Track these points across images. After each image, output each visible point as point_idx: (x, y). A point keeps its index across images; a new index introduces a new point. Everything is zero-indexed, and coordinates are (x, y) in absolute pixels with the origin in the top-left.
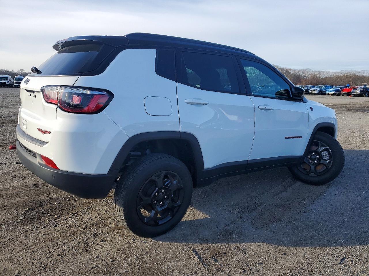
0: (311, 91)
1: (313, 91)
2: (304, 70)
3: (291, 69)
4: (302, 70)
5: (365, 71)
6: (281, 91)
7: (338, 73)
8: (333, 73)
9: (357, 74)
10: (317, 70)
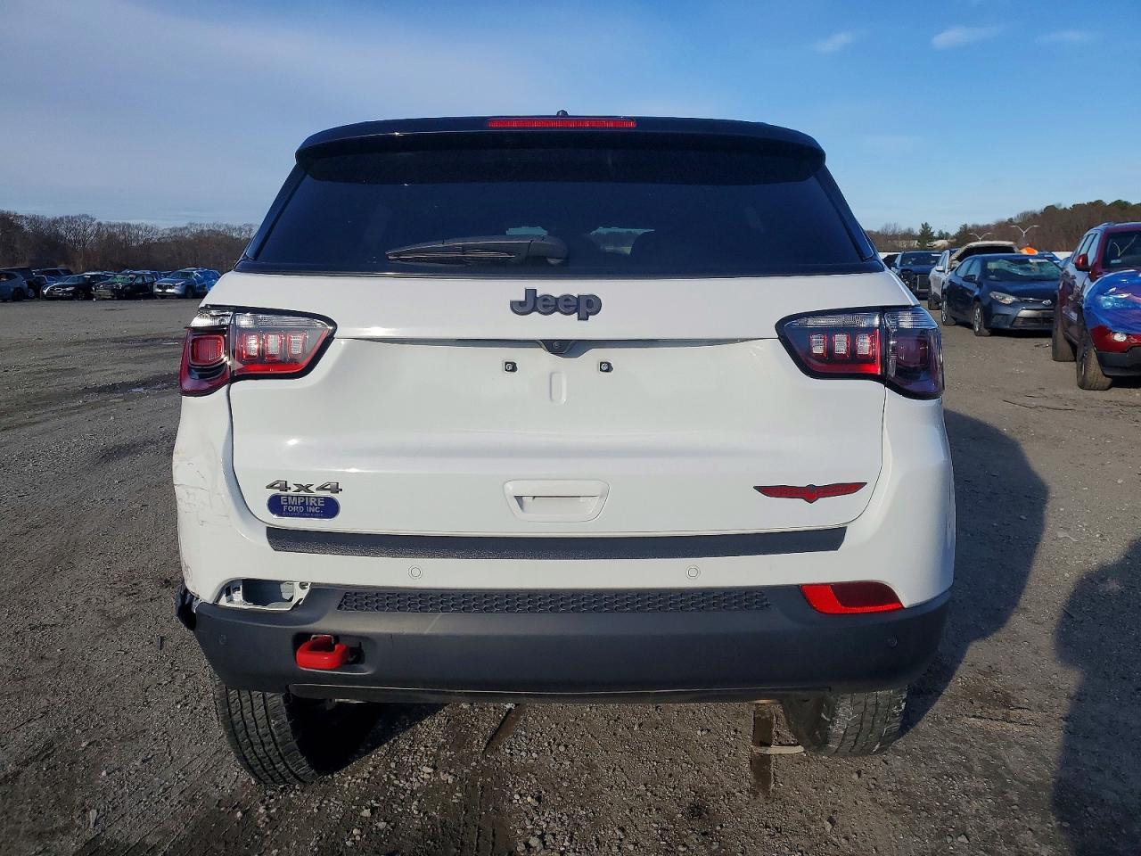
0: (159, 287)
1: (166, 287)
2: (71, 220)
3: (19, 213)
4: (61, 219)
5: (251, 225)
6: (52, 289)
7: (181, 229)
8: (168, 232)
9: (235, 235)
10: (114, 221)
